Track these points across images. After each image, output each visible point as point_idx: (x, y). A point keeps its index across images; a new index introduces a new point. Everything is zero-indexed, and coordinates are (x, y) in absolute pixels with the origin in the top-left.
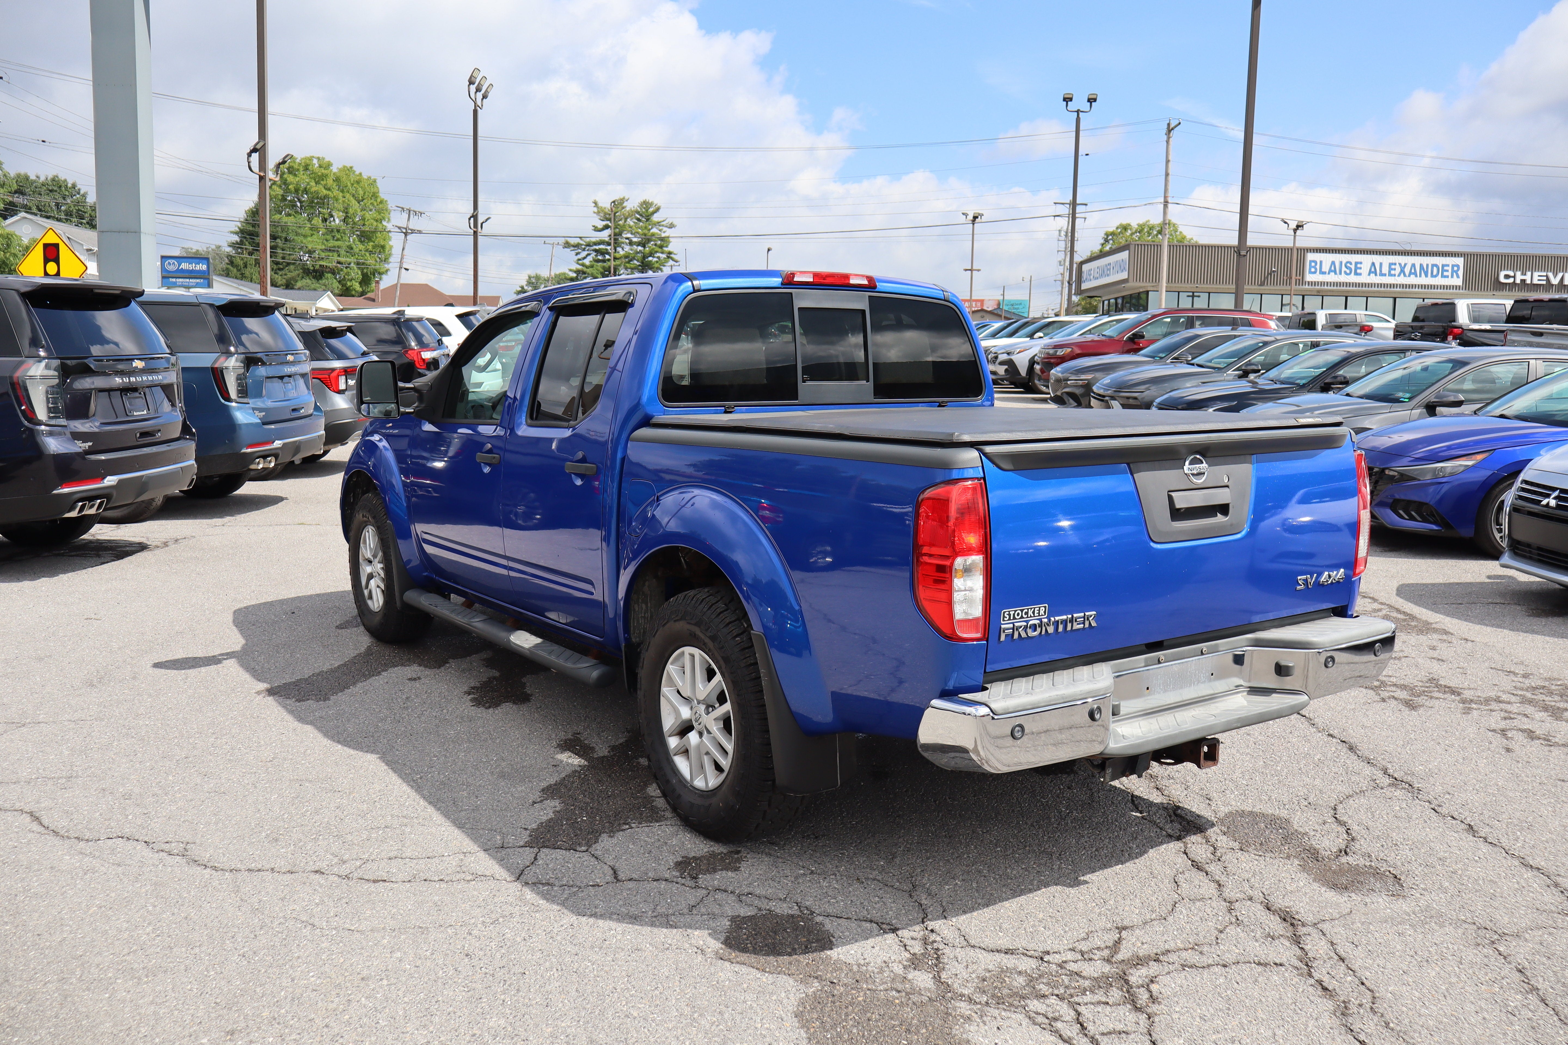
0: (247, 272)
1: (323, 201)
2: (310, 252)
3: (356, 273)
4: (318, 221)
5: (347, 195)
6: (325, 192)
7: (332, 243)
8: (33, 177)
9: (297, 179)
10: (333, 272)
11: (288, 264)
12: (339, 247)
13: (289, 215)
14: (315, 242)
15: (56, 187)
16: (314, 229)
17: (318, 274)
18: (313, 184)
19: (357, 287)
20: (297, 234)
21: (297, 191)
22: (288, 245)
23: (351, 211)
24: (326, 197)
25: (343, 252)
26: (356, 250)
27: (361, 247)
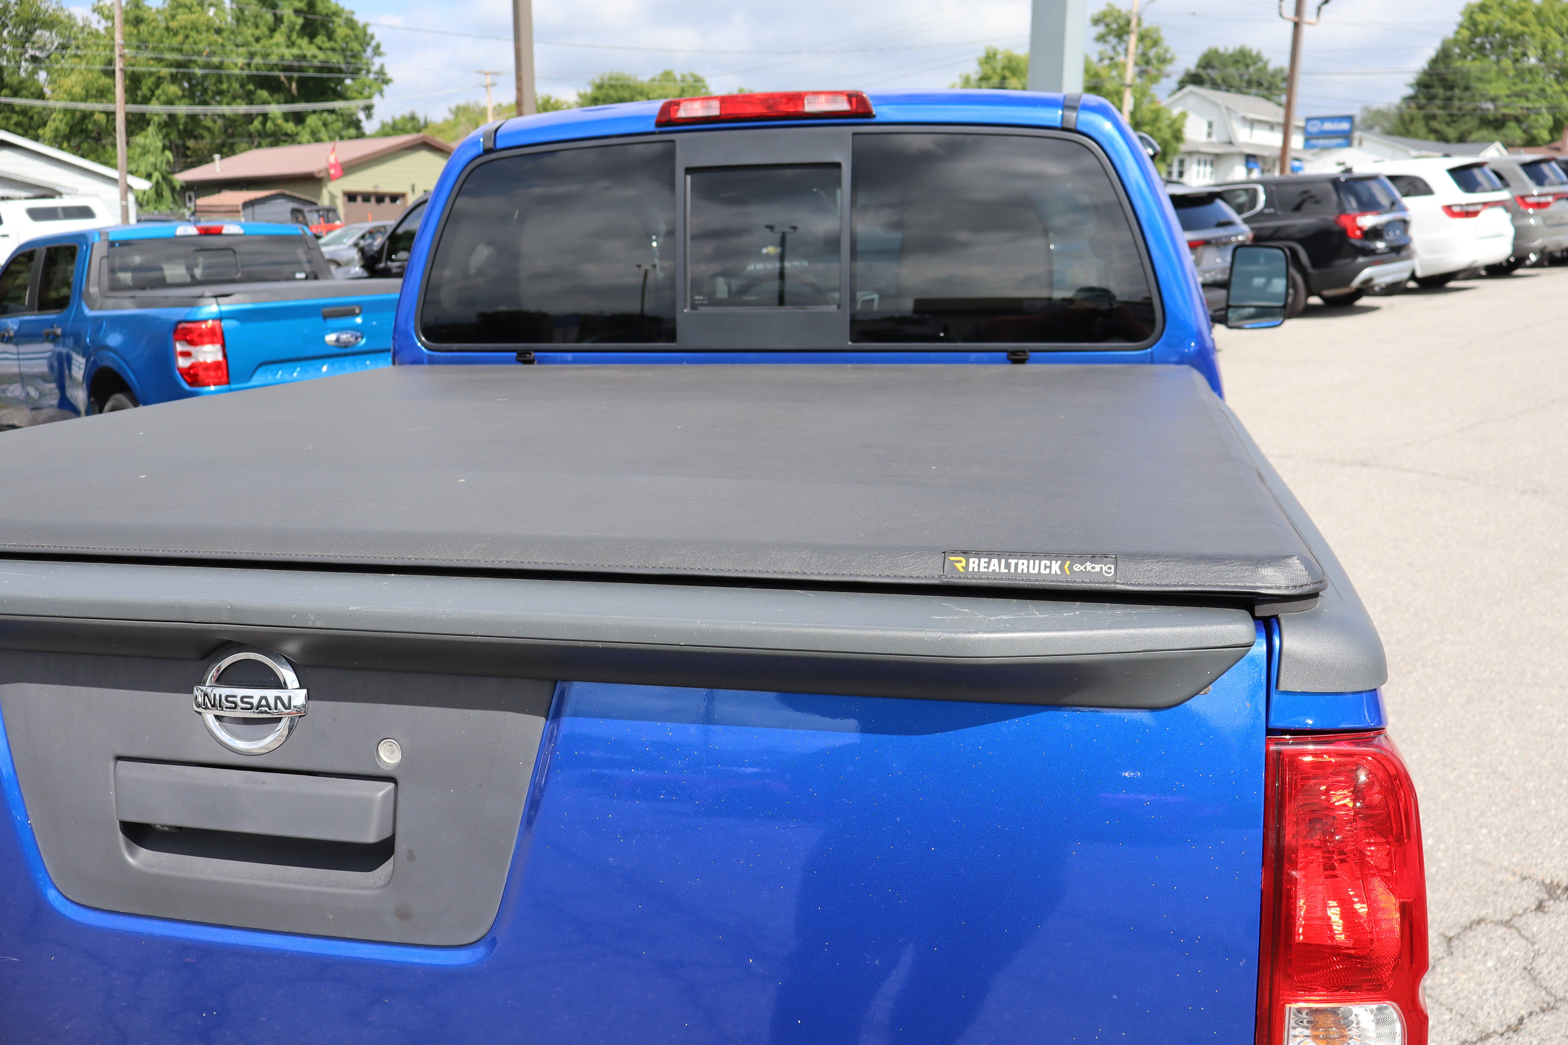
0: (1412, 128)
1: (1517, 38)
2: (1493, 100)
3: (1547, 119)
4: (1506, 63)
5: (1549, 29)
6: (1520, 28)
7: (1521, 87)
8: (1221, 50)
9: (1489, 17)
10: (1518, 120)
11: (1464, 116)
12: (1528, 91)
13: (1474, 59)
14: (1499, 88)
15: (1243, 58)
16: (1503, 73)
17: (1497, 124)
18: (1507, 20)
19: (1545, 135)
20: (1480, 80)
21: (1487, 31)
22: (1467, 94)
23: (1550, 47)
24: (1522, 34)
25: (1532, 96)
26: (1549, 91)
27: (1557, 88)
